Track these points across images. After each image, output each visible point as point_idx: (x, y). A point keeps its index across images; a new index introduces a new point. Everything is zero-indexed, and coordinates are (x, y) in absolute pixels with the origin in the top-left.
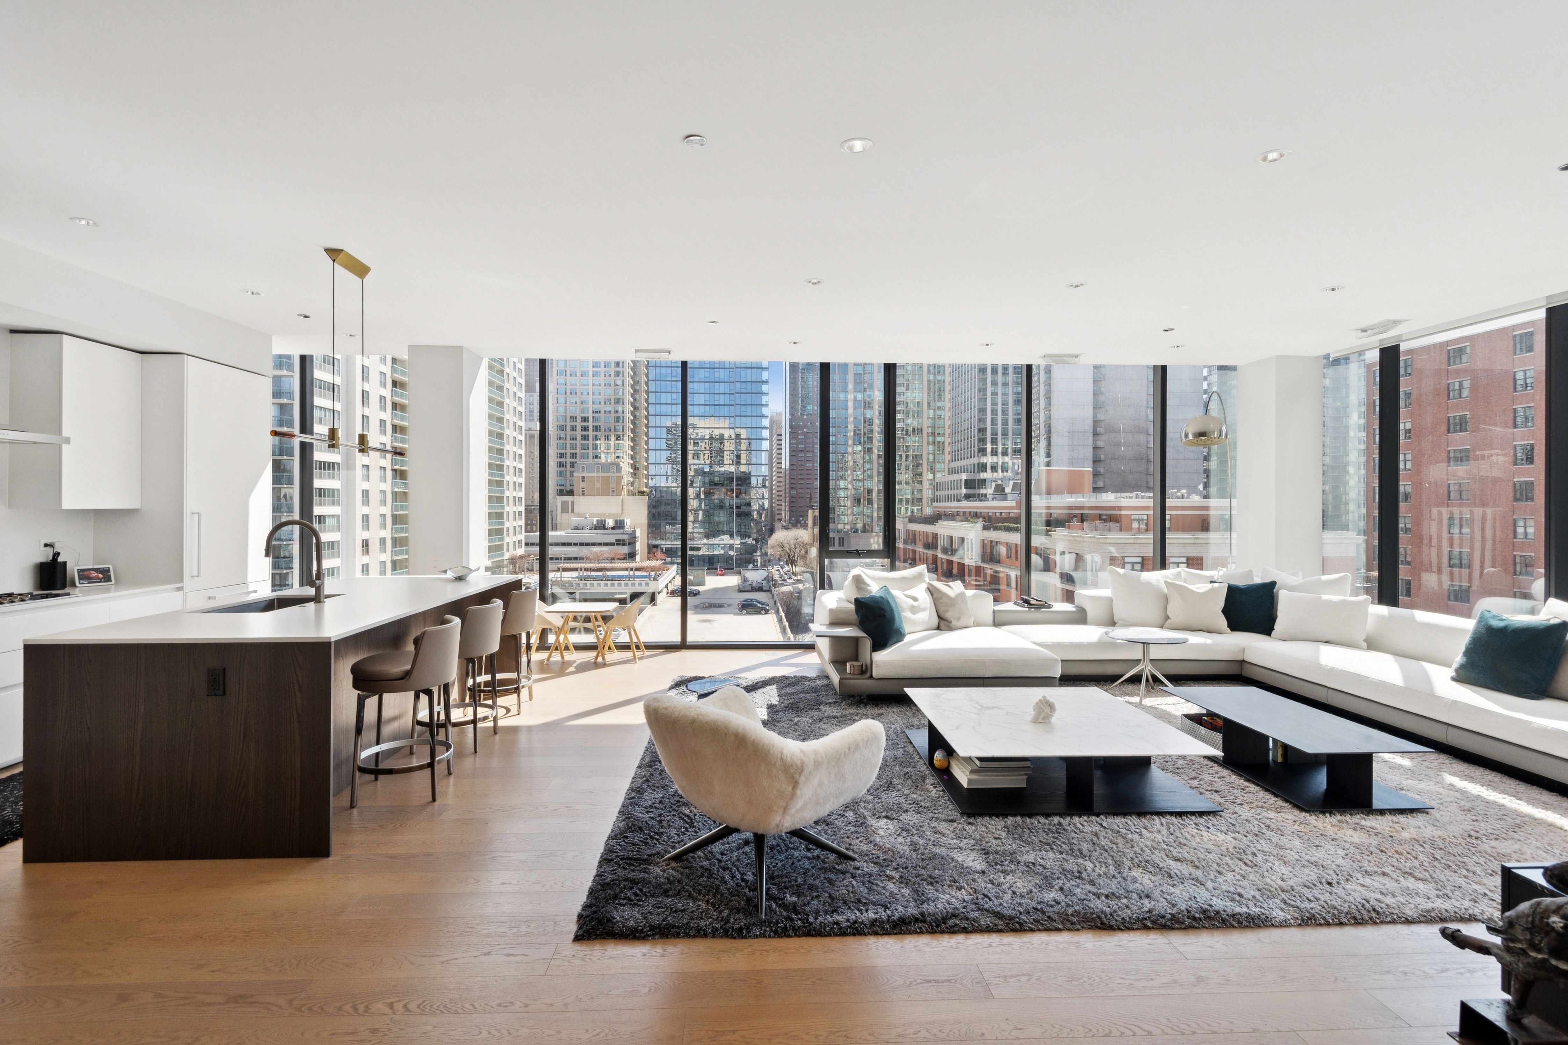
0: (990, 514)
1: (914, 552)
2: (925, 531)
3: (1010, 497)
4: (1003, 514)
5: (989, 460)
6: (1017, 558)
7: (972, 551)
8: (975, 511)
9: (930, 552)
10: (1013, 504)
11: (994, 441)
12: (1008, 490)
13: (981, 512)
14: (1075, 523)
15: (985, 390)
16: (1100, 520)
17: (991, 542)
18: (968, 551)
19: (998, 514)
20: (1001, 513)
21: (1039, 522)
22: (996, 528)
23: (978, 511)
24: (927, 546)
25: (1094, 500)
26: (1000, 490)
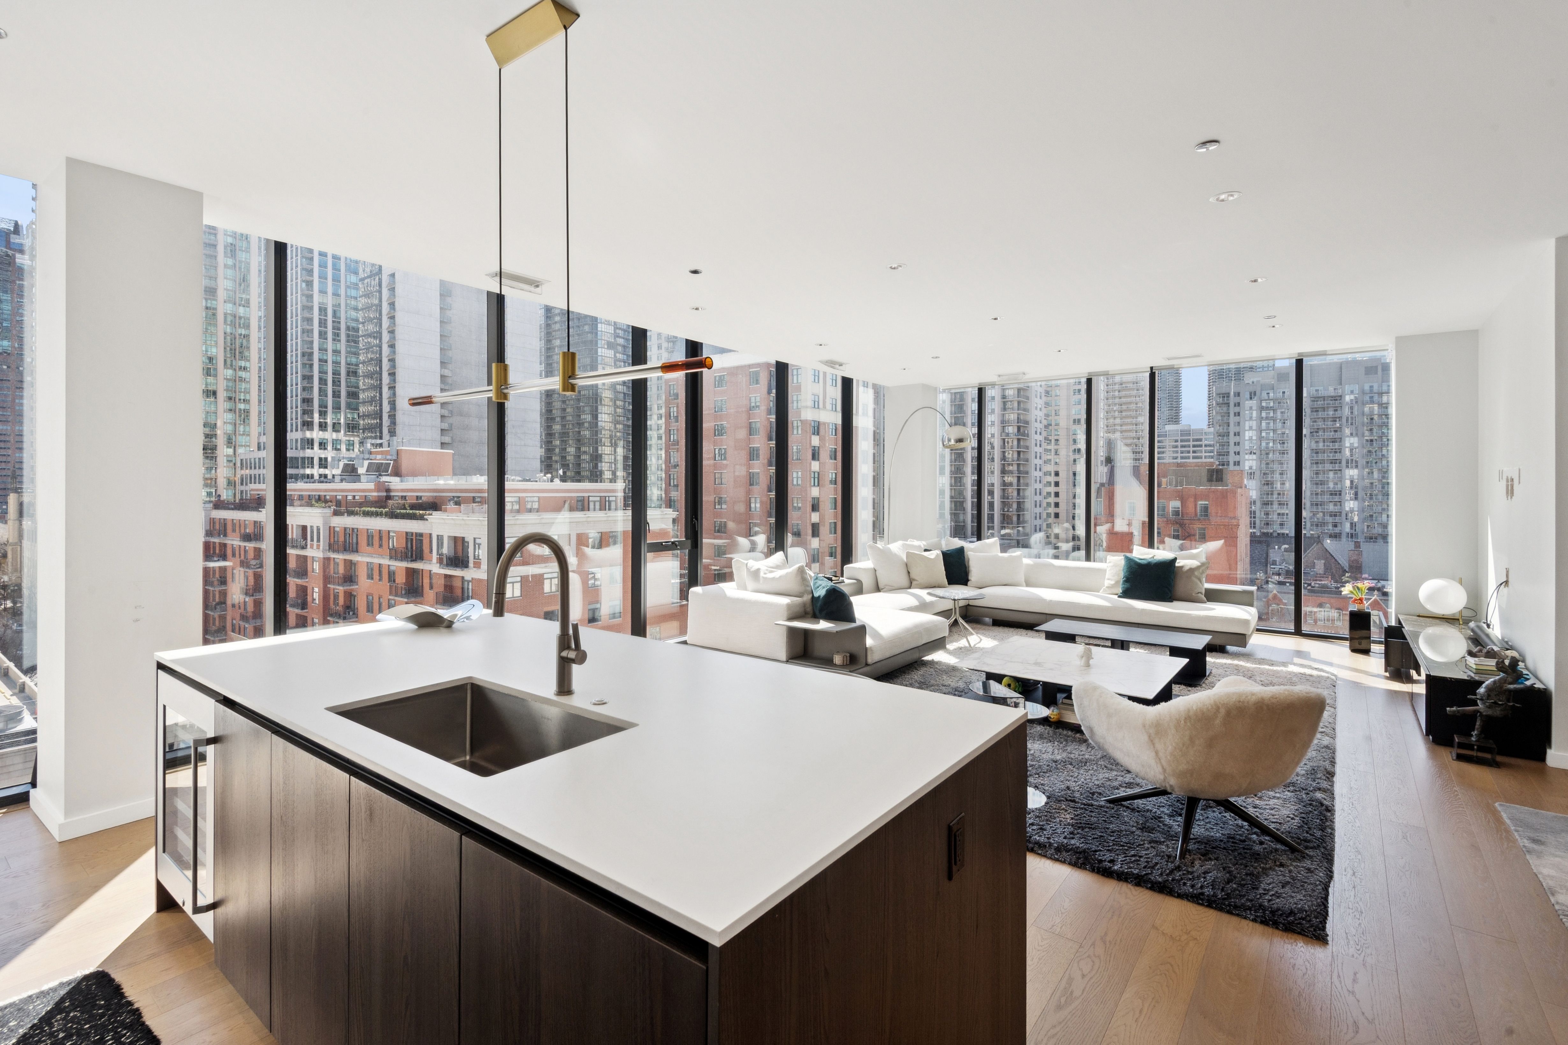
0: (339, 497)
1: (224, 546)
2: (243, 519)
3: (363, 478)
4: (357, 498)
5: (316, 434)
6: (381, 546)
7: (319, 540)
8: (318, 493)
9: (250, 545)
10: (371, 486)
11: (323, 414)
12: (361, 470)
13: (325, 496)
14: (451, 506)
15: (311, 354)
16: (474, 502)
17: (345, 529)
18: (312, 540)
19: (350, 498)
20: (354, 497)
21: (406, 506)
22: (351, 513)
23: (322, 494)
24: (247, 538)
25: (464, 482)
26: (350, 471)
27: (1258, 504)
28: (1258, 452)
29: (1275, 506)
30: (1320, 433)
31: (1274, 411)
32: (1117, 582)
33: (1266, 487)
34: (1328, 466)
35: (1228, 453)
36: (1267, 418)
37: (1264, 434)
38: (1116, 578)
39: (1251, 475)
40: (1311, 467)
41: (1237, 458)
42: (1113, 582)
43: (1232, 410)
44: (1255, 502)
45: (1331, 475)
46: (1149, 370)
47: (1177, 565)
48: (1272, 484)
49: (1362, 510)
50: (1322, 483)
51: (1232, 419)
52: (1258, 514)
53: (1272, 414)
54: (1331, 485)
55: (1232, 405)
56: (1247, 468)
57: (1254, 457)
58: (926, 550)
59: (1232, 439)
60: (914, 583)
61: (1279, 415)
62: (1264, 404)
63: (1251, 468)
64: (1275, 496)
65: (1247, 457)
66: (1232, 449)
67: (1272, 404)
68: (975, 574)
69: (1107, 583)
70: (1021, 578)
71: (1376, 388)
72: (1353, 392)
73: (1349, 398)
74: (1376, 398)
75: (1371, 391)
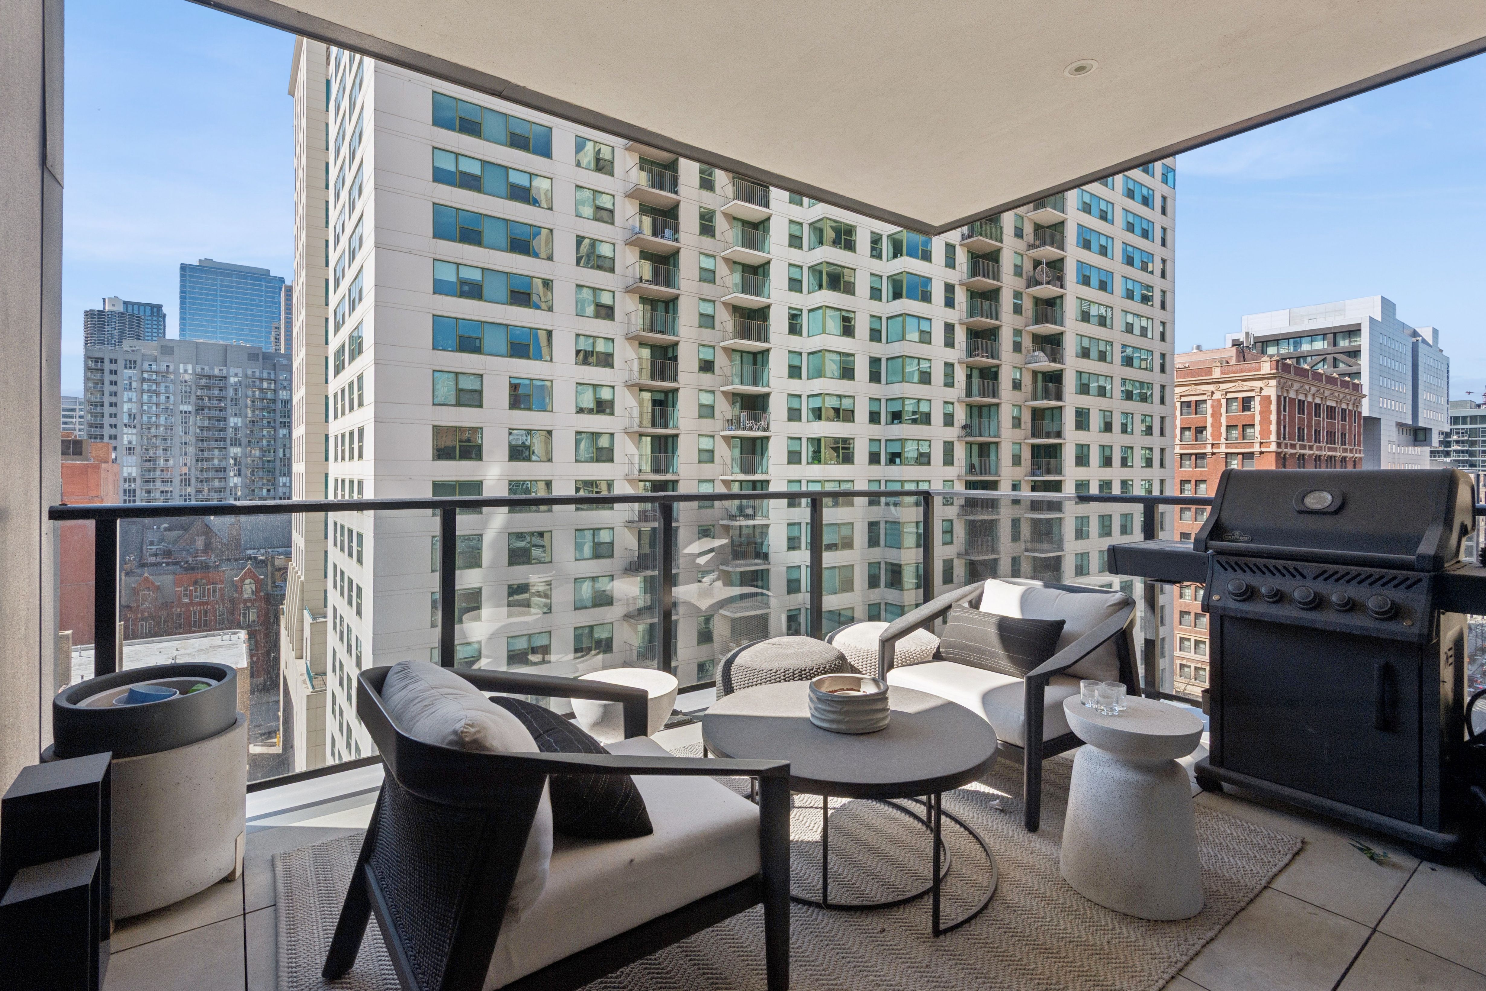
27: (139, 481)
28: (138, 426)
29: (158, 484)
30: (206, 411)
31: (158, 384)
33: (147, 464)
34: (213, 444)
35: (102, 426)
36: (149, 391)
37: (145, 407)
39: (130, 450)
40: (196, 444)
41: (113, 431)
43: (108, 378)
44: (134, 480)
45: (216, 452)
48: (155, 460)
49: (245, 486)
50: (208, 460)
51: (108, 388)
52: (138, 493)
53: (154, 388)
54: (217, 462)
55: (107, 372)
56: (125, 442)
57: (134, 431)
59: (107, 410)
61: (162, 389)
62: (145, 375)
63: (130, 442)
64: (158, 473)
65: (125, 430)
66: (107, 421)
67: (154, 377)
71: (257, 374)
72: (236, 375)
73: (233, 380)
74: (257, 383)
75: (253, 376)
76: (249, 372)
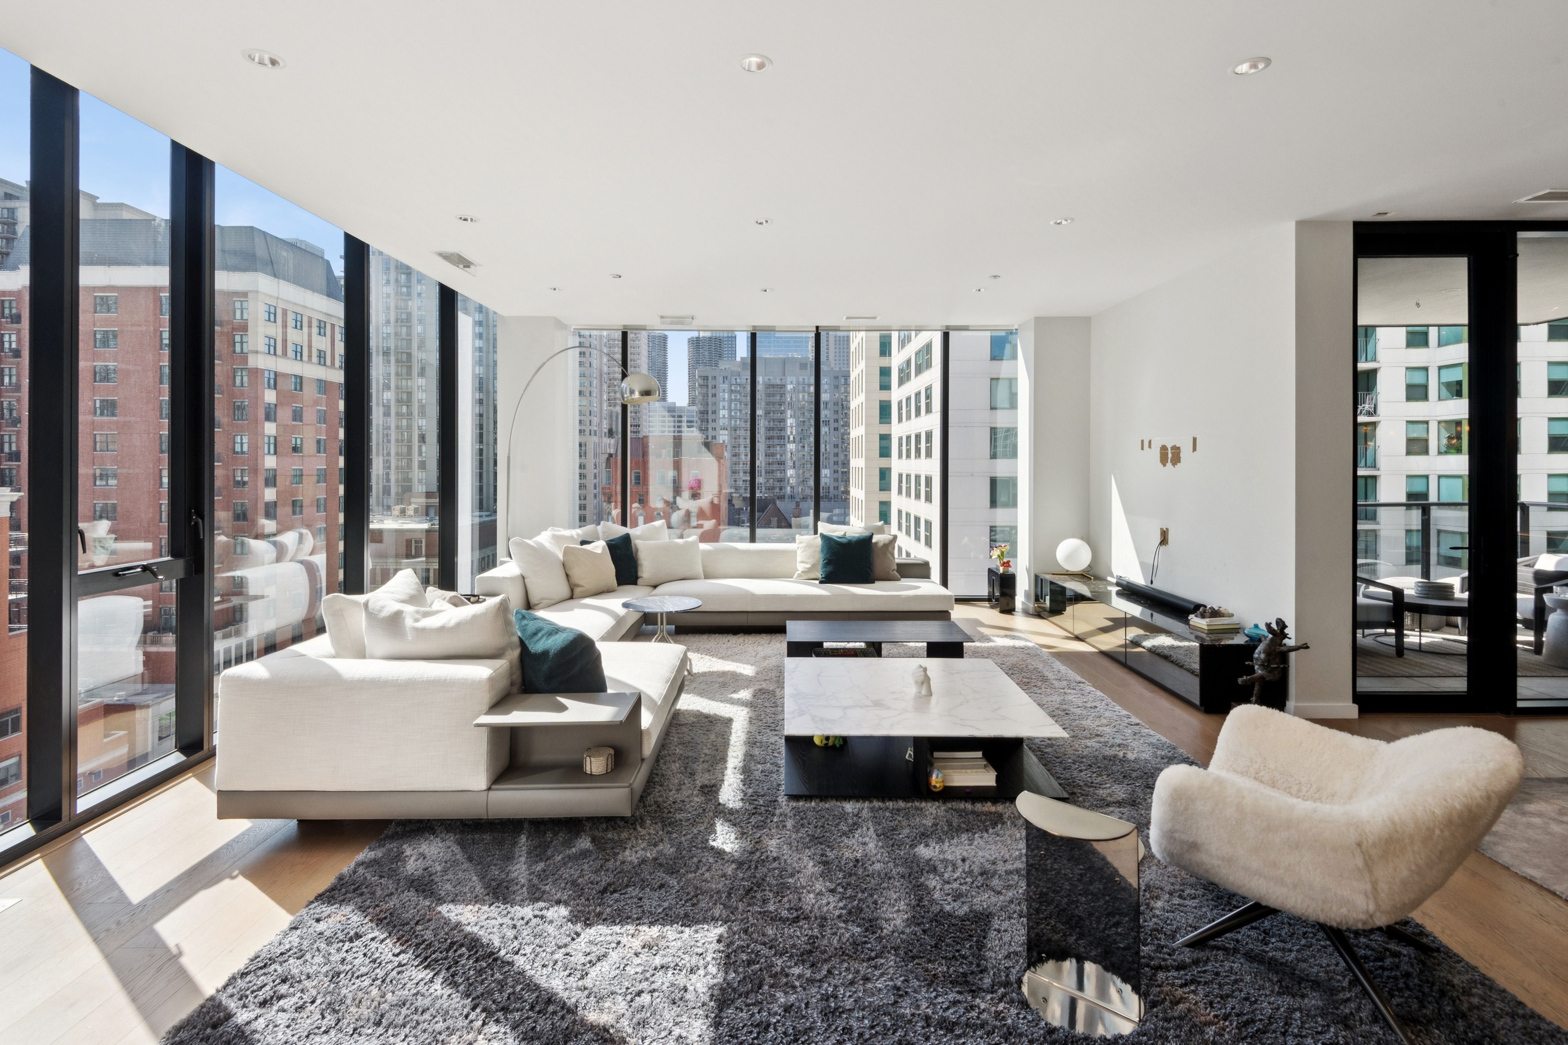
28: (729, 428)
30: (772, 414)
32: (814, 566)
33: (734, 459)
34: (776, 441)
35: (707, 429)
36: (734, 400)
37: (733, 414)
38: (812, 561)
40: (766, 442)
41: (714, 433)
42: (808, 566)
43: (711, 391)
45: (778, 448)
46: (815, 329)
47: (874, 540)
49: (800, 477)
50: (773, 455)
51: (711, 399)
53: (738, 397)
54: (778, 456)
55: (710, 387)
57: (726, 432)
58: (583, 543)
59: (710, 417)
60: (578, 591)
62: (733, 388)
65: (721, 432)
66: (710, 425)
67: (737, 388)
68: (647, 569)
69: (801, 567)
70: (700, 570)
71: (806, 381)
72: (792, 383)
73: (789, 387)
74: (806, 389)
75: (804, 383)
76: (801, 380)
